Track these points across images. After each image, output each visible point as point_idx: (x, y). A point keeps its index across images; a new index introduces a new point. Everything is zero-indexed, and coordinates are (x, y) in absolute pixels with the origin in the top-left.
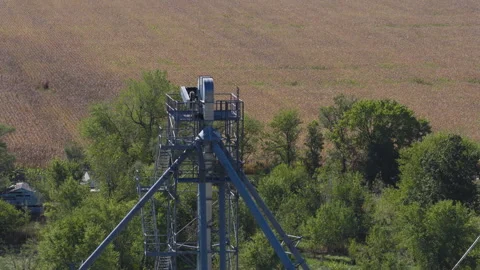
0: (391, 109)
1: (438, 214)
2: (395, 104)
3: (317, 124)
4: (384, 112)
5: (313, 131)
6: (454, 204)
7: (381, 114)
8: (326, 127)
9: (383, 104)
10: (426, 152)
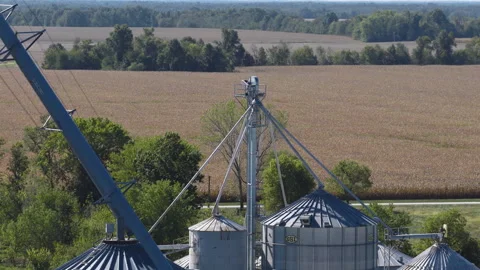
0: (103, 127)
1: (153, 195)
2: (108, 122)
3: (21, 146)
4: (97, 130)
5: (17, 155)
6: (172, 184)
7: (92, 132)
8: (32, 149)
9: (94, 122)
10: (140, 152)
